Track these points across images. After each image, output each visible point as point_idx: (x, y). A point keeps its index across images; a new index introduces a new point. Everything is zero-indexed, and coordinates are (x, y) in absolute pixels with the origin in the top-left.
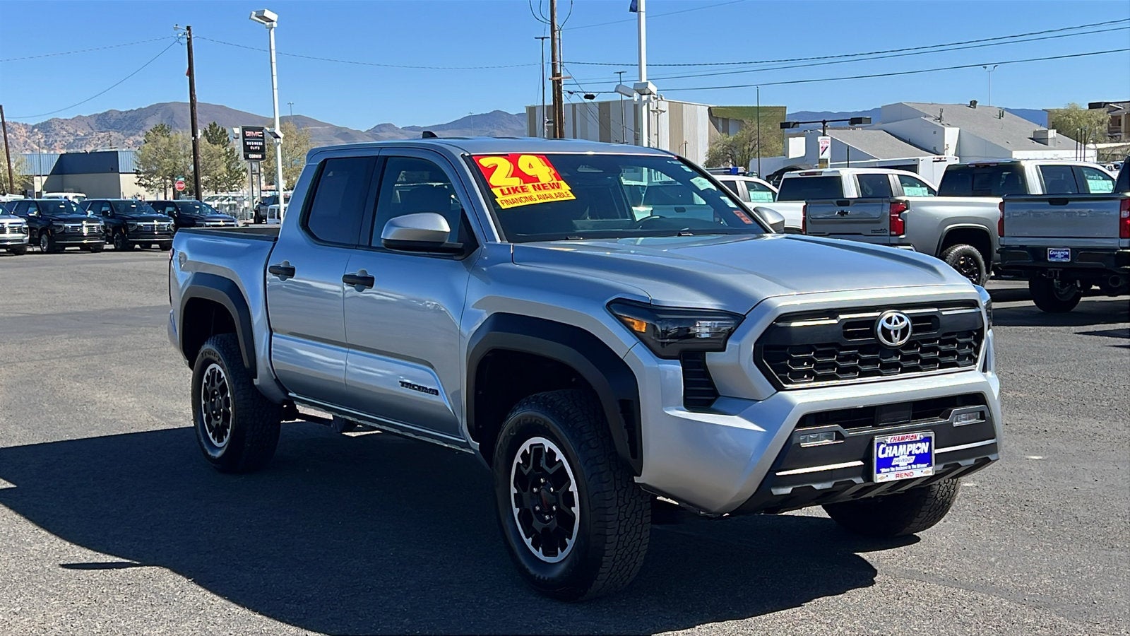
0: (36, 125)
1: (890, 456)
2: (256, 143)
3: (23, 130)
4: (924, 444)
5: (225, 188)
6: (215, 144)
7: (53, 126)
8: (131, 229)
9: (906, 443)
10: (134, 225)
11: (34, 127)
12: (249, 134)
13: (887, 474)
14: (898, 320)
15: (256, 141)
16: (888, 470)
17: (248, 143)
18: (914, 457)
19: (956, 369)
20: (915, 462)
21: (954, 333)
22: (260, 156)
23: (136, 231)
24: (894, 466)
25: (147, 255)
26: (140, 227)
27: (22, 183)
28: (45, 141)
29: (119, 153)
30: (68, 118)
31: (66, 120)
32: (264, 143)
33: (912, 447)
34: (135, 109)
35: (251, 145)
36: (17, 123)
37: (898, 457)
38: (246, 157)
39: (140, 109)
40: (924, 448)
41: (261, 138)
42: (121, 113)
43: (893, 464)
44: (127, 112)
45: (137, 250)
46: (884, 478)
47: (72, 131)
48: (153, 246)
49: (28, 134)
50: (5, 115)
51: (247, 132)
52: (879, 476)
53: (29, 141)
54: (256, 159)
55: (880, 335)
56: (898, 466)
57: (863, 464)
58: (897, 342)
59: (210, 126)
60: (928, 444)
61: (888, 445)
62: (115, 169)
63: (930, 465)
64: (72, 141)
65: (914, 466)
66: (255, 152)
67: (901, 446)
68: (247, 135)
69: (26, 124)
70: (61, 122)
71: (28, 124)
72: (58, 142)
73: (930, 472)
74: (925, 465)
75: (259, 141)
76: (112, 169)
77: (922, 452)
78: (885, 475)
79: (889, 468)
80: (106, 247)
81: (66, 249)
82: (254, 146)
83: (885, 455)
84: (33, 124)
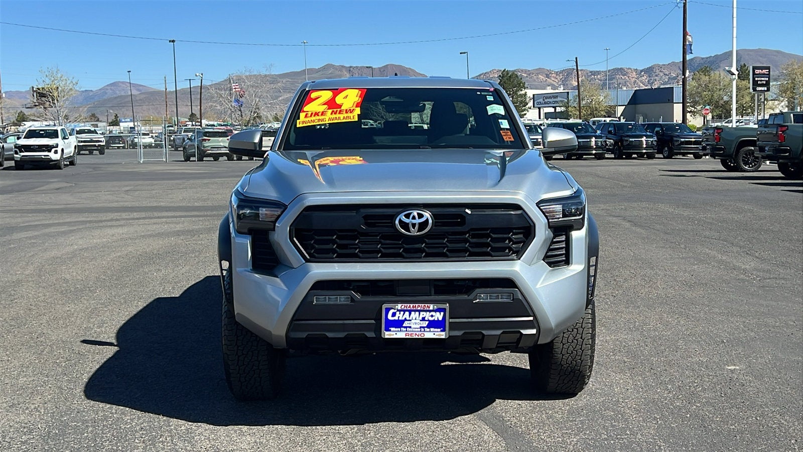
0: (643, 70)
1: (400, 319)
2: (762, 79)
3: (634, 73)
4: (438, 313)
5: (749, 113)
6: (744, 80)
7: (654, 70)
8: (625, 143)
9: (420, 311)
10: (627, 140)
11: (641, 71)
12: (757, 71)
13: (396, 332)
14: (417, 217)
15: (763, 77)
16: (399, 329)
17: (756, 79)
18: (427, 322)
19: (490, 258)
20: (428, 326)
21: (487, 229)
22: (766, 89)
23: (628, 145)
24: (406, 327)
25: (630, 162)
26: (632, 141)
27: (606, 111)
28: (648, 81)
29: (674, 88)
30: (665, 64)
31: (664, 65)
32: (769, 79)
33: (427, 316)
34: (713, 56)
35: (759, 80)
36: (631, 69)
37: (410, 320)
38: (754, 90)
39: (717, 55)
40: (439, 316)
41: (767, 74)
42: (703, 59)
43: (404, 325)
44: (707, 58)
45: (635, 158)
46: (393, 335)
47: (667, 73)
48: (634, 156)
49: (638, 75)
50: (578, 64)
51: (756, 70)
52: (387, 333)
53: (637, 81)
54: (762, 90)
55: (399, 227)
56: (410, 327)
57: (374, 322)
58: (414, 232)
59: (741, 66)
60: (442, 313)
61: (398, 310)
62: (671, 101)
63: (444, 330)
64: (667, 80)
65: (427, 329)
66: (762, 85)
67: (413, 313)
68: (757, 73)
69: (636, 69)
70: (660, 67)
71: (638, 69)
72: (657, 81)
73: (443, 335)
74: (439, 330)
75: (765, 77)
76: (669, 100)
77: (436, 319)
78: (394, 333)
79: (400, 328)
80: (607, 156)
81: (584, 157)
82: (761, 81)
83: (396, 318)
84: (641, 69)
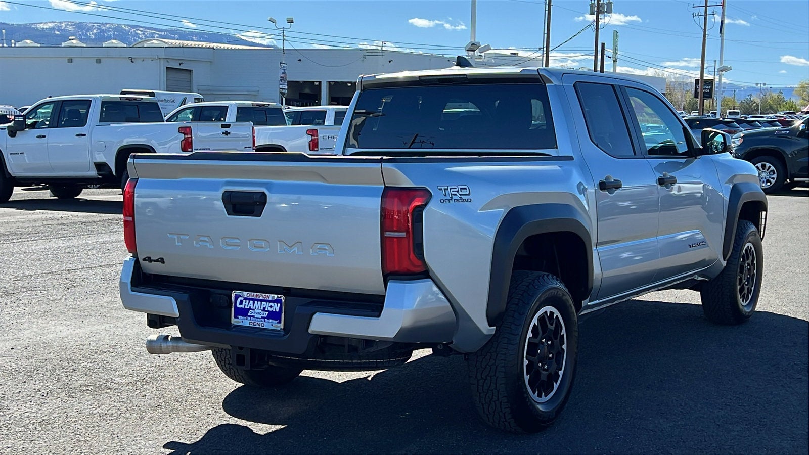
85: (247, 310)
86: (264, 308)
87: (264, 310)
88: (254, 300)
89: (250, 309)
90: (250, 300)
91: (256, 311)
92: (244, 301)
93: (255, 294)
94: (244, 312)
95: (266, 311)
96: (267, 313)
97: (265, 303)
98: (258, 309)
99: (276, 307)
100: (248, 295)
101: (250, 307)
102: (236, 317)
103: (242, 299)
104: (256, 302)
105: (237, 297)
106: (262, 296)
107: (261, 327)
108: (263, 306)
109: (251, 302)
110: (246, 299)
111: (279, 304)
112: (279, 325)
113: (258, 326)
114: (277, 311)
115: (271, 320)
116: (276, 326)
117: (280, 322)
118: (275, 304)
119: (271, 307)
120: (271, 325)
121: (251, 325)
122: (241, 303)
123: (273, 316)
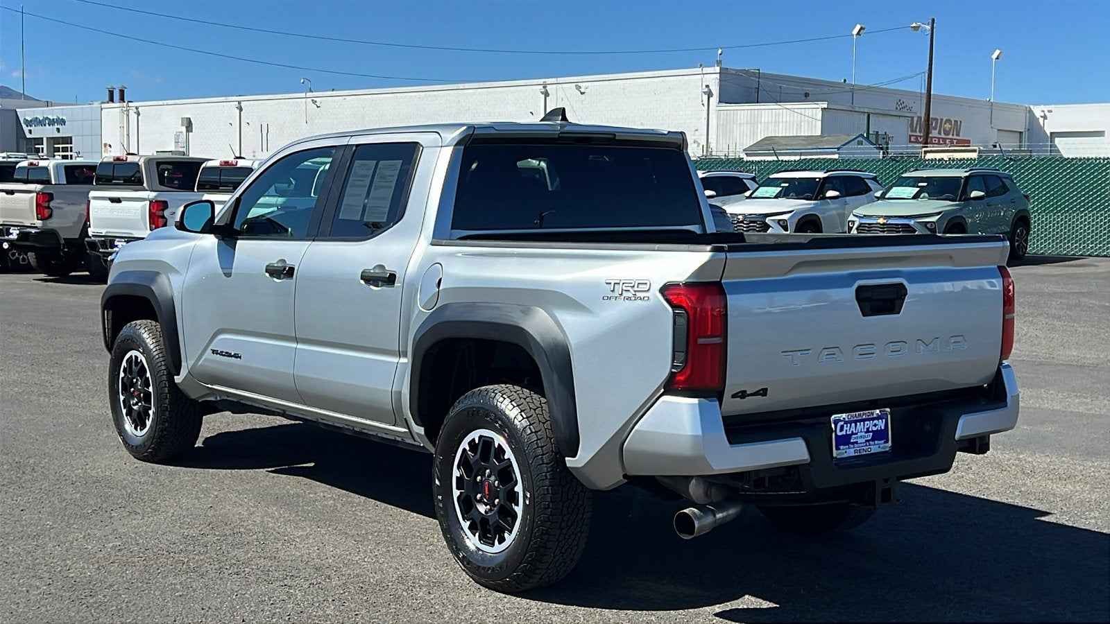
85: (848, 437)
86: (868, 429)
87: (868, 431)
88: (856, 422)
89: (853, 434)
90: (850, 422)
91: (859, 434)
92: (845, 425)
93: (857, 413)
94: (845, 440)
95: (871, 432)
96: (871, 434)
97: (868, 422)
98: (861, 432)
99: (881, 424)
100: (850, 417)
101: (852, 432)
102: (837, 449)
103: (842, 423)
104: (858, 424)
105: (836, 422)
106: (864, 414)
107: (867, 453)
108: (866, 427)
109: (853, 424)
110: (846, 423)
111: (884, 420)
112: (886, 445)
113: (864, 453)
114: (883, 428)
115: (876, 442)
116: (884, 448)
117: (887, 442)
118: (880, 421)
119: (875, 425)
120: (877, 447)
121: (856, 454)
122: (842, 429)
123: (879, 435)
